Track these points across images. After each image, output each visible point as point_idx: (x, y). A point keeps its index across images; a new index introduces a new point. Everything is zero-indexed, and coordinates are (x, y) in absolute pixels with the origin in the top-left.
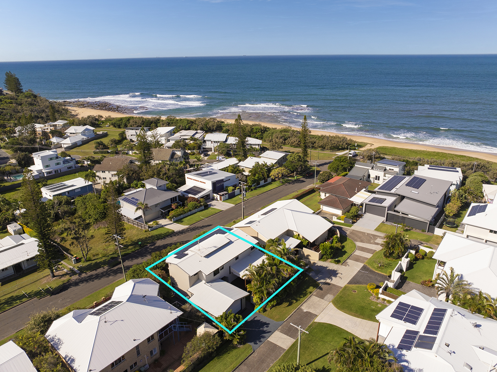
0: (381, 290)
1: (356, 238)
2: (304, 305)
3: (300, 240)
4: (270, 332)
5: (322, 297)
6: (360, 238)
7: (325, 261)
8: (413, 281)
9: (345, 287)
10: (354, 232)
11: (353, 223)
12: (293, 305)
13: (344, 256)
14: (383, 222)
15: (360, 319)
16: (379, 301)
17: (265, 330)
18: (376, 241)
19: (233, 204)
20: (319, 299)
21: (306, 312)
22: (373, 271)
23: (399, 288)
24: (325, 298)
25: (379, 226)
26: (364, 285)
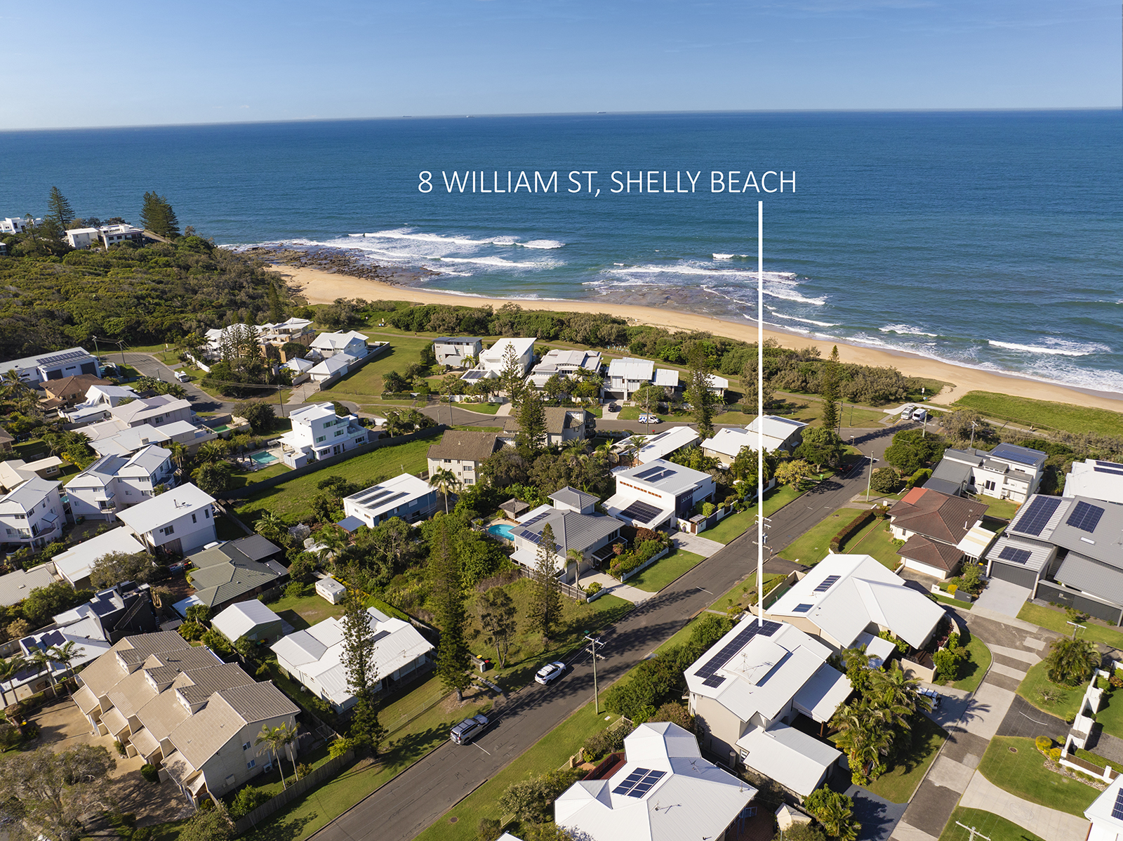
0: (1064, 753)
1: (986, 635)
2: (932, 773)
3: (893, 642)
4: (891, 820)
5: (959, 758)
6: (993, 635)
7: (944, 685)
8: (1116, 735)
9: (995, 741)
10: (978, 620)
11: (974, 599)
12: (915, 771)
13: (975, 674)
14: (1029, 600)
15: (1037, 806)
16: (1061, 772)
17: (881, 816)
18: (1026, 643)
19: (721, 542)
20: (954, 762)
21: (940, 787)
22: (1036, 709)
23: (1092, 747)
24: (965, 761)
25: (1023, 609)
26: (1028, 739)
